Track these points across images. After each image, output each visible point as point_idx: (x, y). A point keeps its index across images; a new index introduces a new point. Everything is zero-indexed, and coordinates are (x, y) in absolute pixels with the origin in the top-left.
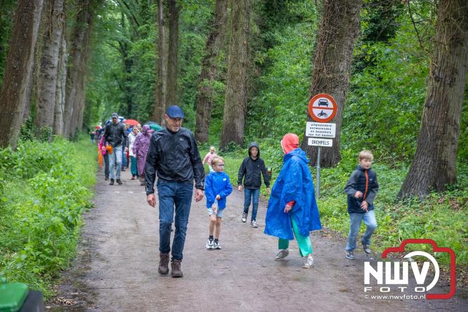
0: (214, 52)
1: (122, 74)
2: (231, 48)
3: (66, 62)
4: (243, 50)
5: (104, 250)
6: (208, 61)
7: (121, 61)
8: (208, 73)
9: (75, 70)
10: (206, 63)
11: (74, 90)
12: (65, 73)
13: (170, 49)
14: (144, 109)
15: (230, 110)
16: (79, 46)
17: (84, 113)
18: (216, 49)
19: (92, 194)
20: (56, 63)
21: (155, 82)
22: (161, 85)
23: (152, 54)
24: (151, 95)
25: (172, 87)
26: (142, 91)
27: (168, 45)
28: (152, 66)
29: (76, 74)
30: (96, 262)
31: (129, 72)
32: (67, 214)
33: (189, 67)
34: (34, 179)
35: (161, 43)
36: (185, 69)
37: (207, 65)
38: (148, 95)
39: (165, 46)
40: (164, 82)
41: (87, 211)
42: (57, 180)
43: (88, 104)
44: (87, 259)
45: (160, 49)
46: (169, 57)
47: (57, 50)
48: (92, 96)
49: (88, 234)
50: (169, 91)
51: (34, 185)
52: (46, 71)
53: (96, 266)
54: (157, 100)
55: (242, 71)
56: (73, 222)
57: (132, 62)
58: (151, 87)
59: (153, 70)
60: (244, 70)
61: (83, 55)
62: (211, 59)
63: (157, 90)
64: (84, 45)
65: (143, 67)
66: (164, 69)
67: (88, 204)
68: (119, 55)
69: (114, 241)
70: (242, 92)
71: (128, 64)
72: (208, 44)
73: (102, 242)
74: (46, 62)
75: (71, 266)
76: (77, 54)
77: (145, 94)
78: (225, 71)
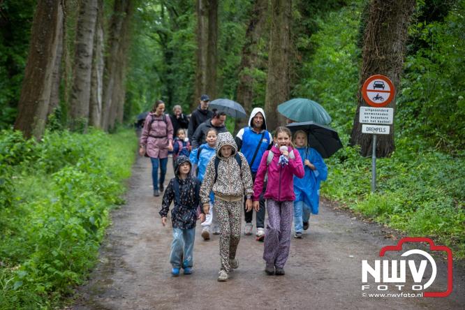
0: (254, 40)
1: (162, 66)
2: (273, 33)
3: (102, 52)
4: (285, 36)
5: (130, 257)
6: (249, 49)
7: (161, 54)
8: (248, 61)
9: (112, 61)
10: (246, 52)
11: (112, 81)
12: (102, 62)
13: (210, 39)
14: (184, 100)
15: (271, 98)
16: (117, 36)
17: (125, 105)
18: (256, 36)
19: (124, 189)
20: (90, 52)
21: (194, 73)
22: (201, 75)
23: (191, 44)
24: (191, 86)
25: (212, 77)
26: (182, 82)
27: (207, 35)
28: (192, 57)
29: (114, 64)
30: (119, 273)
31: (170, 64)
32: (89, 214)
33: (229, 57)
34: (58, 173)
35: (200, 34)
36: (225, 59)
37: (247, 53)
38: (188, 86)
39: (204, 36)
40: (204, 73)
41: (117, 208)
42: (84, 174)
43: (129, 96)
44: (110, 269)
45: (199, 39)
46: (209, 47)
47: (91, 37)
48: (132, 88)
49: (114, 237)
50: (209, 81)
51: (59, 180)
52: (81, 60)
53: (119, 278)
54: (197, 91)
55: (284, 57)
56: (96, 223)
57: (172, 54)
58: (191, 78)
59: (194, 61)
60: (286, 56)
61: (121, 45)
62: (251, 47)
63: (197, 81)
64: (122, 35)
65: (183, 59)
66: (204, 59)
67: (118, 200)
68: (158, 47)
69: (143, 245)
70: (284, 80)
71: (168, 56)
72: (248, 31)
73: (130, 246)
74: (79, 50)
75: (88, 278)
76: (114, 44)
77: (184, 85)
78: (266, 59)
